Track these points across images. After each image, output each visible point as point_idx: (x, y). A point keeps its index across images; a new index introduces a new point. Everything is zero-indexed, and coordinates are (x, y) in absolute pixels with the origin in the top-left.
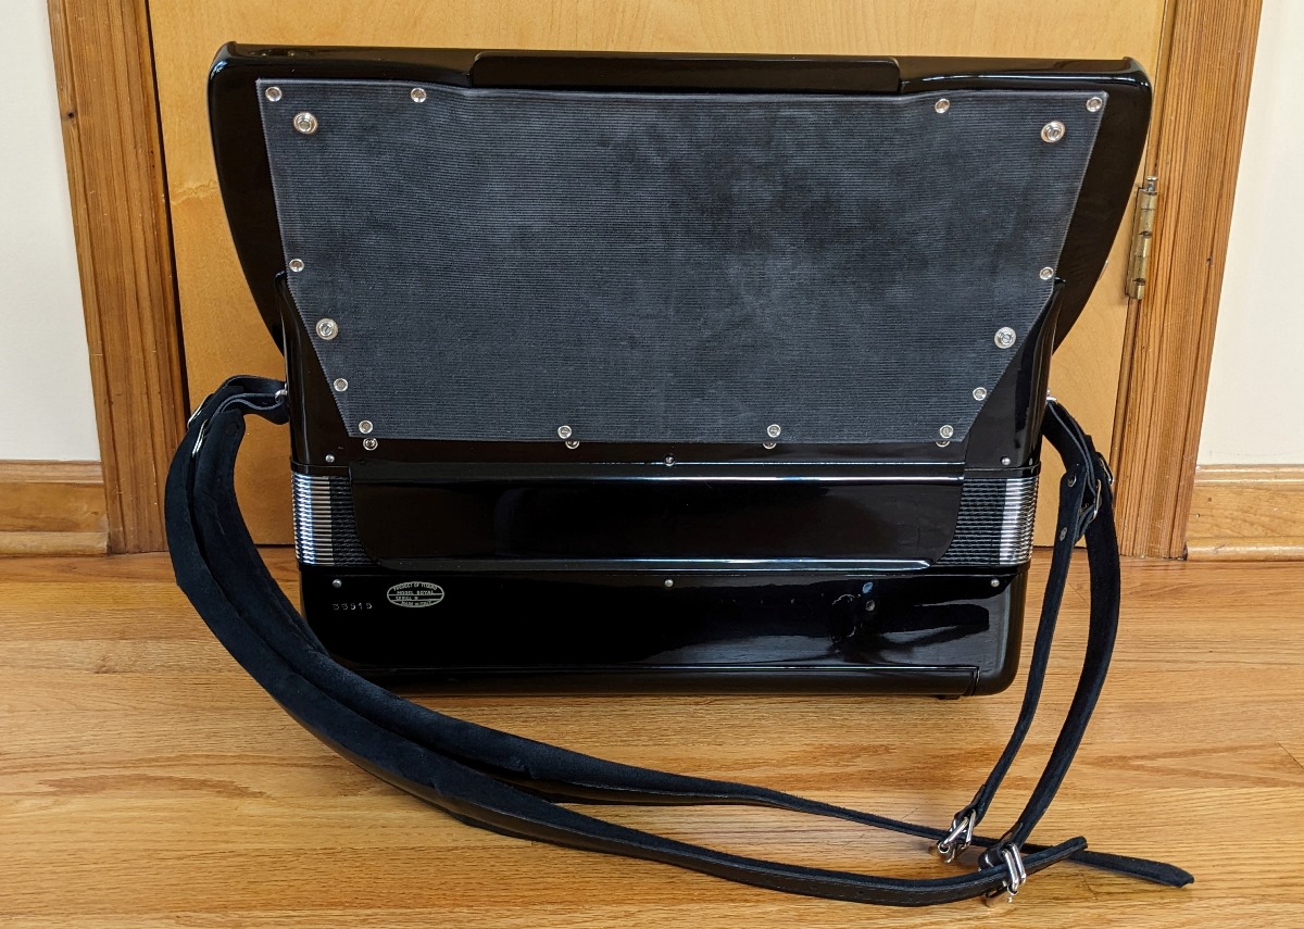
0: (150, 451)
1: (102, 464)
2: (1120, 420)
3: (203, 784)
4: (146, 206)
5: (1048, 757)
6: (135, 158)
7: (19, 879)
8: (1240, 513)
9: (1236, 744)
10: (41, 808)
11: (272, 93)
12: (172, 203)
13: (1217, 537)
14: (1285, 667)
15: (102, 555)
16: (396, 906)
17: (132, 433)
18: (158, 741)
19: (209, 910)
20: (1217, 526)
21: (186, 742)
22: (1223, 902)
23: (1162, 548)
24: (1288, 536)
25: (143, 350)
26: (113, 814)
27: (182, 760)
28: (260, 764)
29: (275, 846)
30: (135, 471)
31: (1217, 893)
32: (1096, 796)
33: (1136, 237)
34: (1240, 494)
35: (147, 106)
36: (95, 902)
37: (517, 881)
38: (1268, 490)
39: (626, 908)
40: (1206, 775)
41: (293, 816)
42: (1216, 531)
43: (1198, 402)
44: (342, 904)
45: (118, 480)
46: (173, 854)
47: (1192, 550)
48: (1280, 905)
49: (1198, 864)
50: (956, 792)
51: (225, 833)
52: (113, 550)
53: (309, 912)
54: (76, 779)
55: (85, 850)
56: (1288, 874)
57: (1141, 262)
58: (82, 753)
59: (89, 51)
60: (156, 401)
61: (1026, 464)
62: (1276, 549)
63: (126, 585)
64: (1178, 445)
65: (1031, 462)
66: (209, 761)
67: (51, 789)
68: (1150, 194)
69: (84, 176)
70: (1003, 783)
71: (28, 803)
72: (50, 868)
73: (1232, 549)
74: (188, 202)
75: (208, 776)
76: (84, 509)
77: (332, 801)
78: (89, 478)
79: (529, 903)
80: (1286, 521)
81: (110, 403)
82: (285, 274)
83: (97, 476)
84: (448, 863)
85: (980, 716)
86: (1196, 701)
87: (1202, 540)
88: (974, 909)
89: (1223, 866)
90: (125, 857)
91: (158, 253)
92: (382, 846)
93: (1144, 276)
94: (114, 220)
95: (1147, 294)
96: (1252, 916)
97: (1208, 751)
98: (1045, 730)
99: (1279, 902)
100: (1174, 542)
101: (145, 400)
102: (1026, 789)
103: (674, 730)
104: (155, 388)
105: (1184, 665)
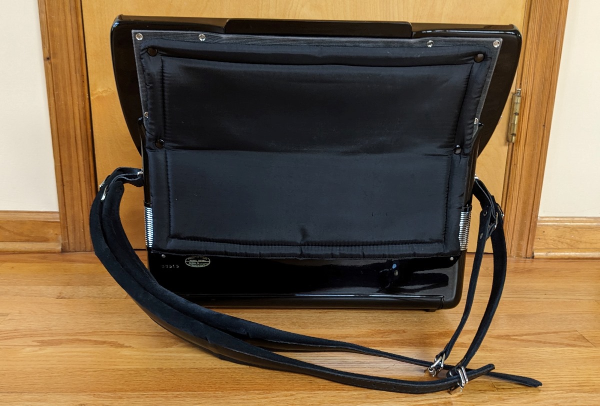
0: (80, 207)
1: (59, 213)
2: (505, 197)
3: (104, 343)
4: (80, 99)
5: (475, 335)
6: (76, 78)
7: (24, 379)
8: (557, 238)
9: (558, 331)
10: (34, 351)
11: (138, 36)
12: (91, 98)
13: (547, 249)
14: (578, 301)
15: (59, 252)
16: (190, 391)
17: (72, 199)
18: (84, 325)
19: (108, 392)
20: (547, 243)
21: (97, 326)
22: (554, 392)
23: (523, 254)
24: (579, 248)
25: (78, 162)
26: (65, 354)
27: (94, 333)
28: (129, 335)
29: (136, 367)
30: (73, 216)
31: (551, 389)
32: (496, 350)
33: (512, 116)
34: (557, 229)
35: (81, 56)
36: (58, 388)
37: (242, 382)
38: (569, 228)
39: (291, 392)
40: (545, 343)
41: (144, 356)
42: (547, 246)
43: (539, 189)
44: (166, 390)
45: (66, 220)
46: (91, 370)
47: (535, 254)
48: (579, 394)
49: (542, 377)
50: (435, 349)
51: (115, 362)
52: (63, 251)
53: (152, 393)
54: (49, 340)
55: (53, 368)
56: (582, 382)
57: (514, 127)
58: (52, 330)
59: (56, 30)
60: (83, 184)
61: (465, 206)
62: (573, 254)
63: (70, 264)
64: (530, 208)
65: (467, 205)
66: (107, 334)
67: (38, 344)
68: (518, 96)
69: (53, 85)
70: (455, 345)
71: (28, 349)
72: (38, 375)
73: (553, 254)
74: (98, 98)
75: (107, 340)
76: (51, 232)
77: (161, 350)
78: (54, 218)
79: (248, 390)
80: (577, 242)
81: (63, 185)
82: (142, 119)
83: (57, 218)
84: (212, 374)
85: (444, 319)
86: (540, 313)
87: (540, 250)
88: (444, 394)
89: (553, 378)
90: (69, 371)
91: (85, 119)
92: (184, 367)
93: (515, 132)
94: (66, 104)
95: (516, 141)
96: (566, 398)
97: (545, 333)
98: (473, 325)
99: (578, 392)
100: (528, 251)
101: (79, 185)
102: (466, 347)
103: (310, 323)
104: (83, 179)
105: (534, 300)
